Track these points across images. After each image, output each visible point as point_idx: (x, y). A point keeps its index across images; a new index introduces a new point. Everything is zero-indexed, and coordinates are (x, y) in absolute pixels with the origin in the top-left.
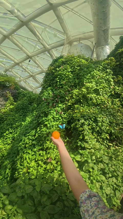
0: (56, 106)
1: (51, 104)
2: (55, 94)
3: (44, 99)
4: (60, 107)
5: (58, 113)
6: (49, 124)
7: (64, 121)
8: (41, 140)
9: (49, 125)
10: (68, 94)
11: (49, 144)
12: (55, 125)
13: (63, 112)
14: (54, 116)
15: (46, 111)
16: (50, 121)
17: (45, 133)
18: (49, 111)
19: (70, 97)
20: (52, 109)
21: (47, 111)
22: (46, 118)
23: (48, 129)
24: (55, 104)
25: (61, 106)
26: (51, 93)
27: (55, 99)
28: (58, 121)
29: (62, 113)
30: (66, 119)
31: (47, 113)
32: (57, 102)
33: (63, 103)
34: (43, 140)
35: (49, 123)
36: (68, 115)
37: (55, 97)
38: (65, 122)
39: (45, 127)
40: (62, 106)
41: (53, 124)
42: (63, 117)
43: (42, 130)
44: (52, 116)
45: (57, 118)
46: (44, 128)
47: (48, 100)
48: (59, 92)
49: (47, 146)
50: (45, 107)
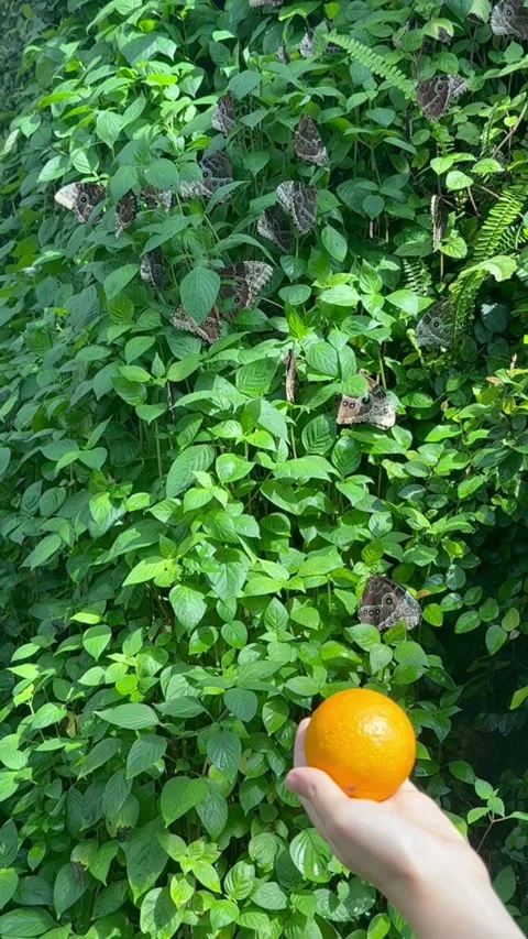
0: (274, 308)
1: (201, 285)
2: (249, 104)
3: (81, 201)
4: (338, 313)
5: (322, 421)
6: (200, 583)
7: (426, 541)
8: (90, 834)
9: (189, 606)
10: (466, 99)
11: (211, 879)
12: (286, 596)
13: (393, 405)
14: (264, 460)
15: (132, 386)
16: (200, 540)
17: (148, 718)
18: (184, 387)
19: (506, 154)
20: (233, 355)
21: (151, 389)
22: (139, 501)
23: (178, 655)
24: (260, 274)
25: (360, 311)
26: (172, 92)
27: (269, 200)
28: (320, 544)
29: (388, 421)
30: (450, 509)
31: (149, 414)
32: (295, 241)
33: (390, 251)
34: (122, 835)
35: (193, 567)
36: (481, 444)
37: (256, 164)
38: (442, 555)
39: (135, 639)
40: (373, 302)
41: (261, 587)
42: (394, 470)
43: (91, 677)
44: (232, 466)
45: (314, 485)
46: (115, 647)
47: (150, 220)
48: (310, 78)
49: (176, 922)
50: (112, 334)
